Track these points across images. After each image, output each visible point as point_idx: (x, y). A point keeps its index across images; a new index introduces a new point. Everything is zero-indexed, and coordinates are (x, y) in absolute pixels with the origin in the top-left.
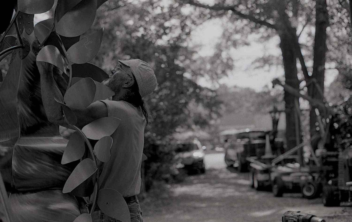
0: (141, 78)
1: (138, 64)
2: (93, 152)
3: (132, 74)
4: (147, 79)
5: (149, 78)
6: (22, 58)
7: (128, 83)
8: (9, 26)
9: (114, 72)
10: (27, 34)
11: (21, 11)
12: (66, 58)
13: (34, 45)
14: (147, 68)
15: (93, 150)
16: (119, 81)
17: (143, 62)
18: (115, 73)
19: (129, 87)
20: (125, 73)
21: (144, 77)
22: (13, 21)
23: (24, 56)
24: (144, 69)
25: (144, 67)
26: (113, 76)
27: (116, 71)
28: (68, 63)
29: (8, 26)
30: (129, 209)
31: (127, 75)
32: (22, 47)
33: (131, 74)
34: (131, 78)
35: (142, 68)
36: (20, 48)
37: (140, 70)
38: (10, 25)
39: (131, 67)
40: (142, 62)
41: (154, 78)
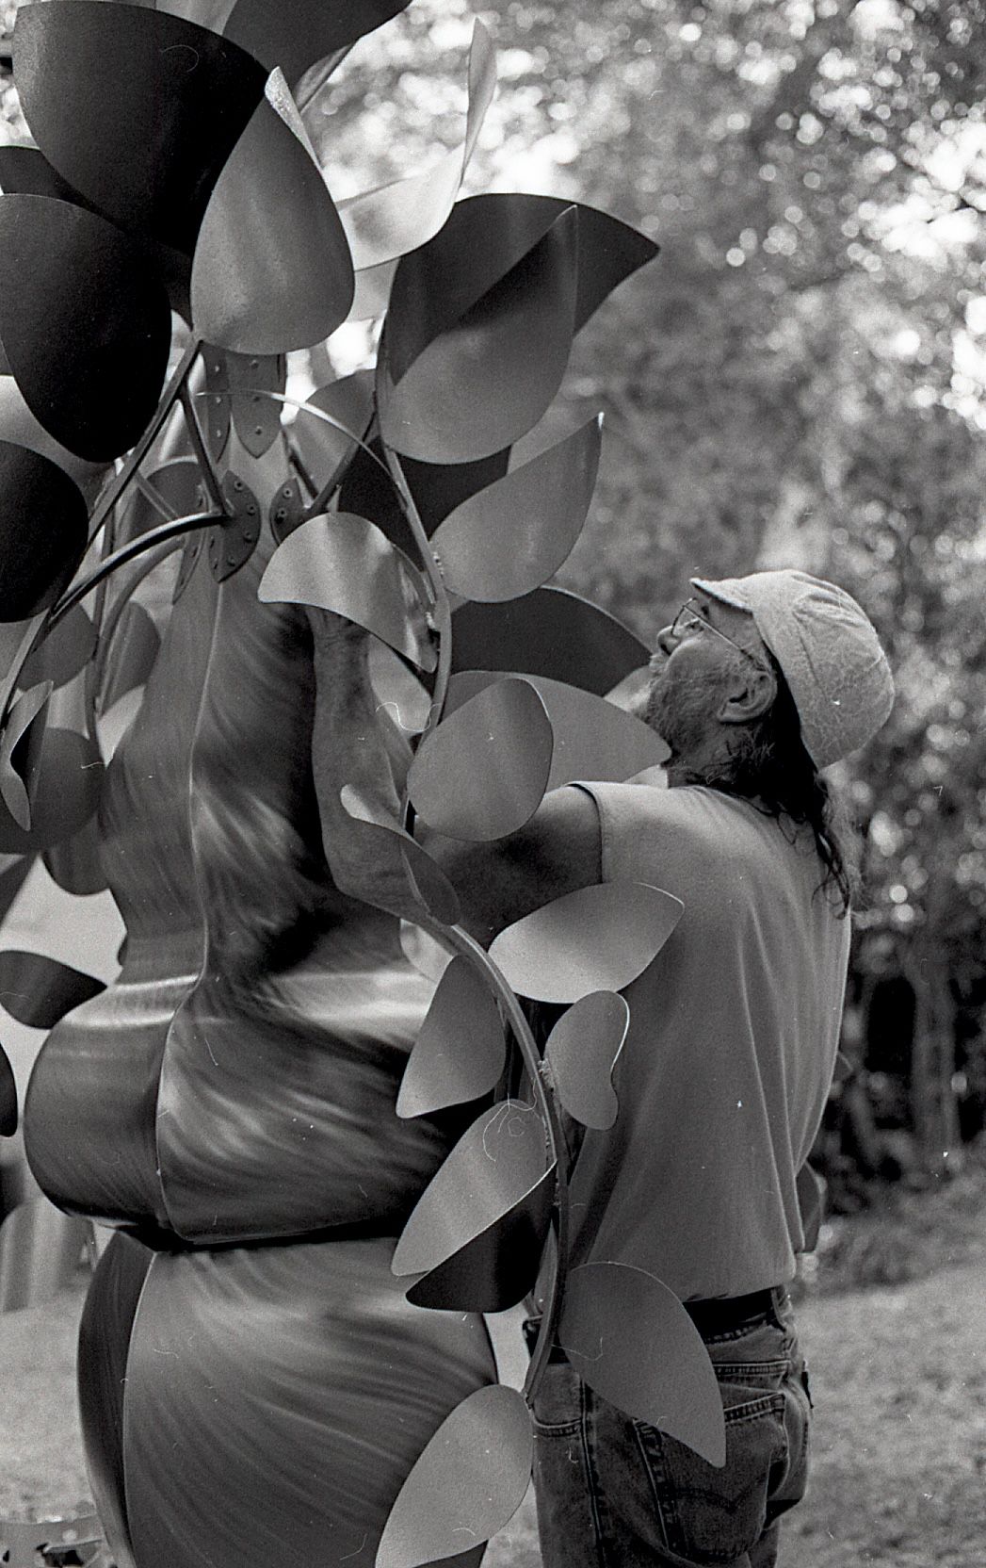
0: (811, 667)
1: (793, 598)
2: (538, 1068)
3: (763, 651)
4: (843, 673)
5: (851, 667)
6: (220, 578)
7: (744, 696)
8: (155, 417)
9: (675, 641)
10: (247, 454)
11: (207, 341)
12: (426, 573)
13: (283, 509)
14: (838, 617)
15: (543, 1059)
16: (697, 689)
17: (821, 586)
18: (679, 648)
19: (752, 715)
20: (729, 646)
21: (827, 665)
22: (173, 394)
23: (232, 565)
24: (824, 622)
25: (821, 609)
26: (667, 664)
27: (680, 639)
28: (436, 599)
29: (151, 419)
30: (713, 1363)
31: (738, 658)
32: (222, 520)
33: (758, 650)
34: (761, 668)
35: (811, 614)
36: (215, 524)
37: (806, 627)
38: (157, 412)
39: (755, 615)
40: (812, 583)
41: (878, 664)
